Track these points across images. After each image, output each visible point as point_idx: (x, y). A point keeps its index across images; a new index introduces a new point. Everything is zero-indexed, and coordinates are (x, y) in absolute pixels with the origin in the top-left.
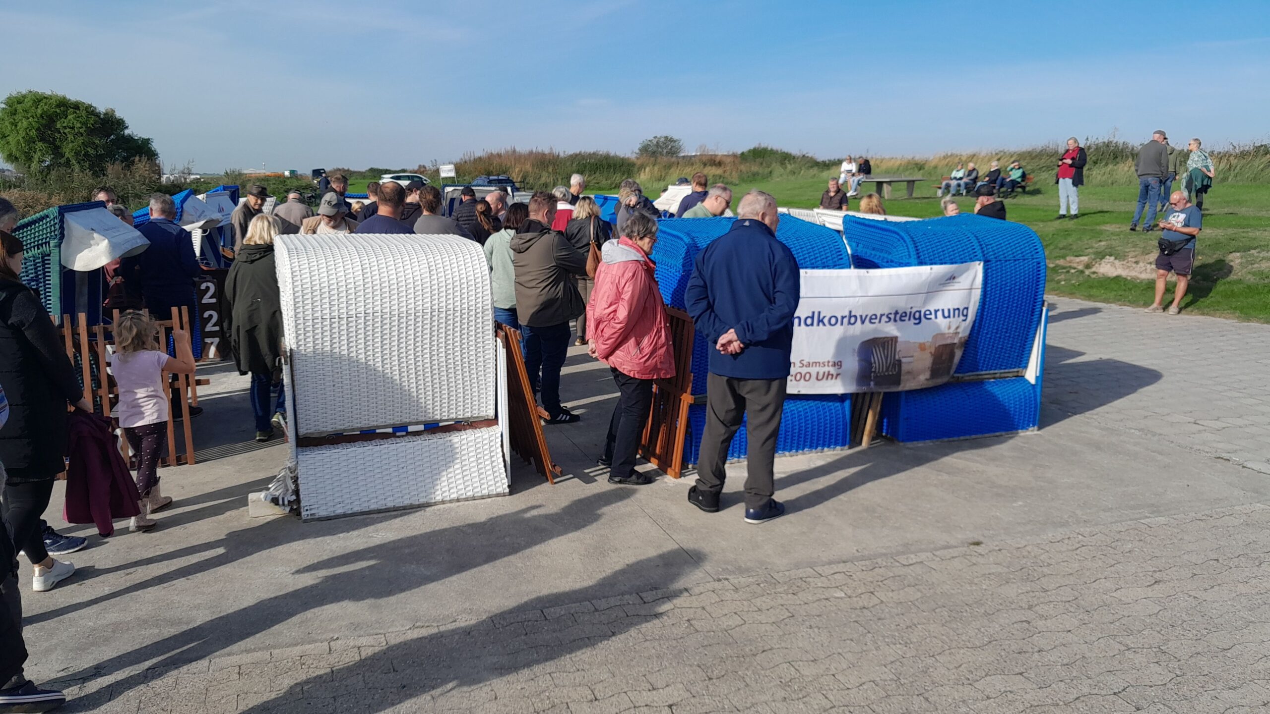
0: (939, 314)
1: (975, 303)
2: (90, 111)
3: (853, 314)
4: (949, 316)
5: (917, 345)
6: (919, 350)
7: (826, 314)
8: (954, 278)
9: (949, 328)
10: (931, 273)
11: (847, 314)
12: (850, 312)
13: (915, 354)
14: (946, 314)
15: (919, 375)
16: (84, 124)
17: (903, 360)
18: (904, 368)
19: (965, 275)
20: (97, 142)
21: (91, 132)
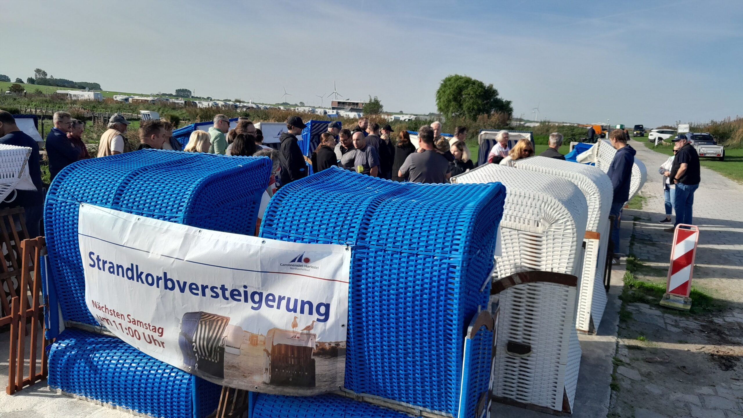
0: (284, 303)
1: (340, 302)
2: (481, 85)
3: (168, 277)
4: (295, 310)
5: (248, 335)
6: (248, 342)
7: (144, 269)
8: (307, 260)
9: (295, 325)
10: (261, 248)
11: (161, 275)
12: (165, 274)
13: (243, 346)
14: (291, 306)
15: (251, 373)
16: (475, 92)
17: (227, 349)
18: (227, 358)
19: (325, 260)
20: (480, 102)
21: (478, 96)
